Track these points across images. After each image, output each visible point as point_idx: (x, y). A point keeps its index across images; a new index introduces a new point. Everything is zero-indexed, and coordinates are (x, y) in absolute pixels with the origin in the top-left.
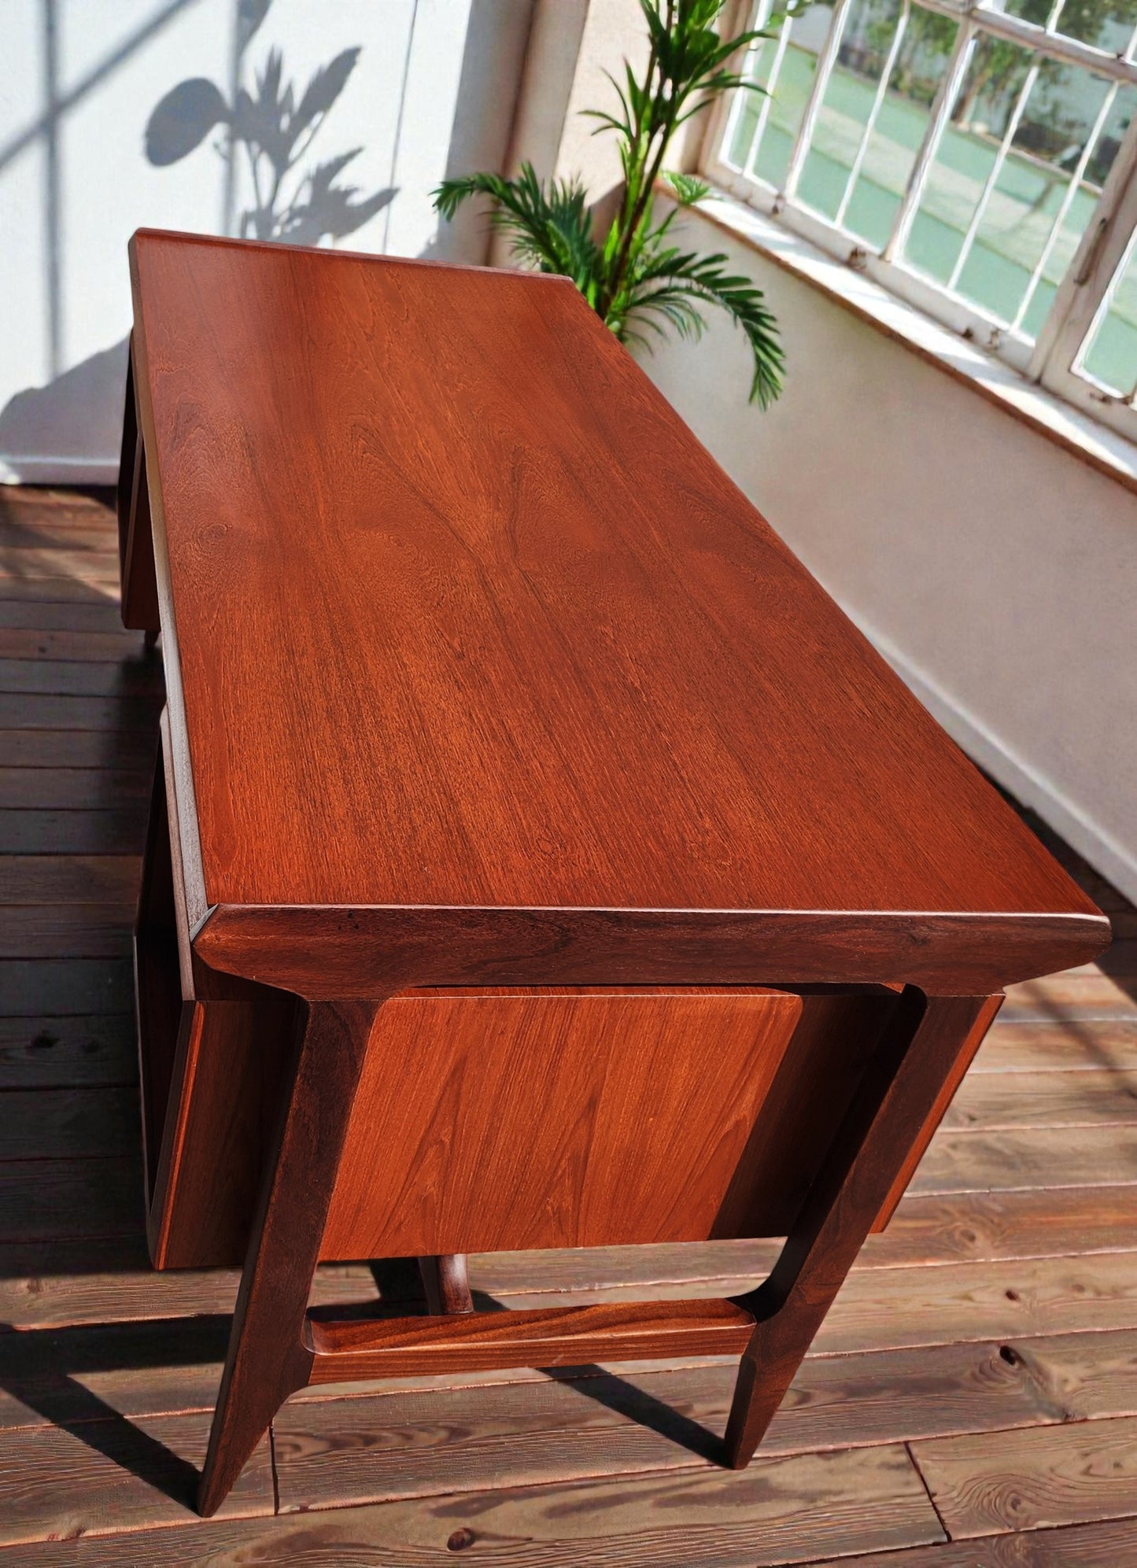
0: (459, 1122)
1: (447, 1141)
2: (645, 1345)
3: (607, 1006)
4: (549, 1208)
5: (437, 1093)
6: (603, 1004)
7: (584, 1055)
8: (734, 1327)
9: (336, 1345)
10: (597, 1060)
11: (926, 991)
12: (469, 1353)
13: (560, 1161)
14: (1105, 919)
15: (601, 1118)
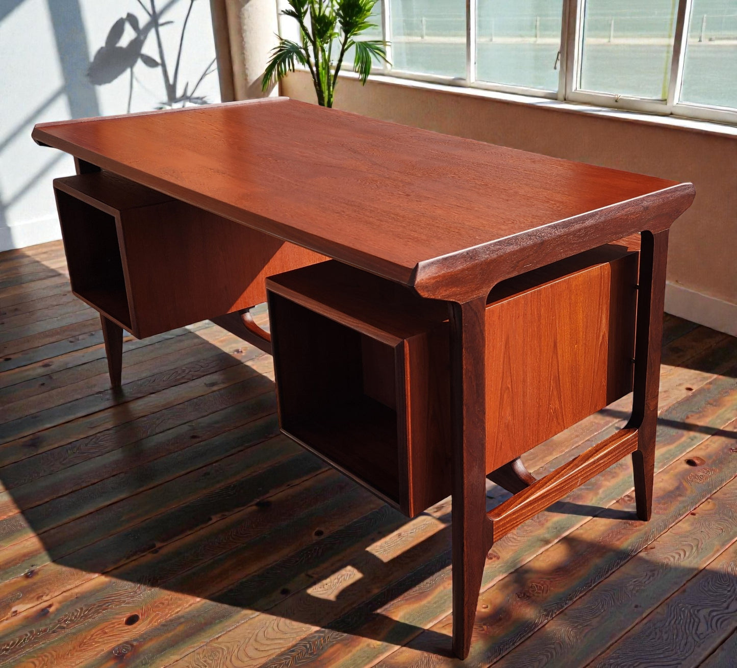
0: (512, 373)
1: (510, 386)
2: (605, 459)
3: (550, 289)
4: (551, 411)
5: (502, 360)
6: (549, 289)
7: (548, 319)
8: (631, 435)
9: (499, 515)
10: (552, 319)
11: (652, 231)
12: (548, 493)
13: (550, 382)
14: (690, 183)
15: (560, 352)
